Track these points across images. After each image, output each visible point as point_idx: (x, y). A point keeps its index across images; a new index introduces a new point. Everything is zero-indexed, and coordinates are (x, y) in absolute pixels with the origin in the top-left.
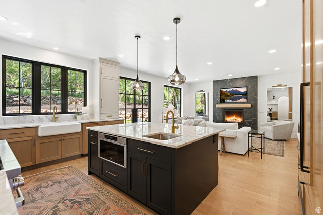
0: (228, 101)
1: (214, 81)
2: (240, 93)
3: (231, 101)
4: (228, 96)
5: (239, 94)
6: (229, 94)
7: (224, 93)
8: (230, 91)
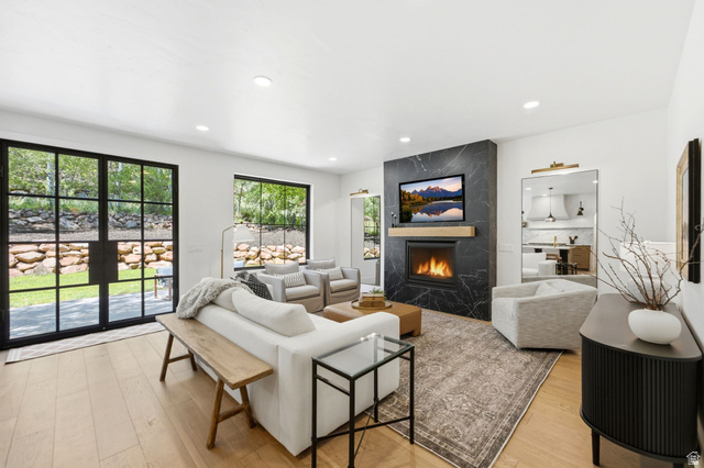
0: (418, 216)
1: (385, 163)
2: (446, 195)
3: (425, 216)
4: (419, 204)
5: (445, 199)
6: (420, 198)
7: (410, 199)
8: (422, 193)
